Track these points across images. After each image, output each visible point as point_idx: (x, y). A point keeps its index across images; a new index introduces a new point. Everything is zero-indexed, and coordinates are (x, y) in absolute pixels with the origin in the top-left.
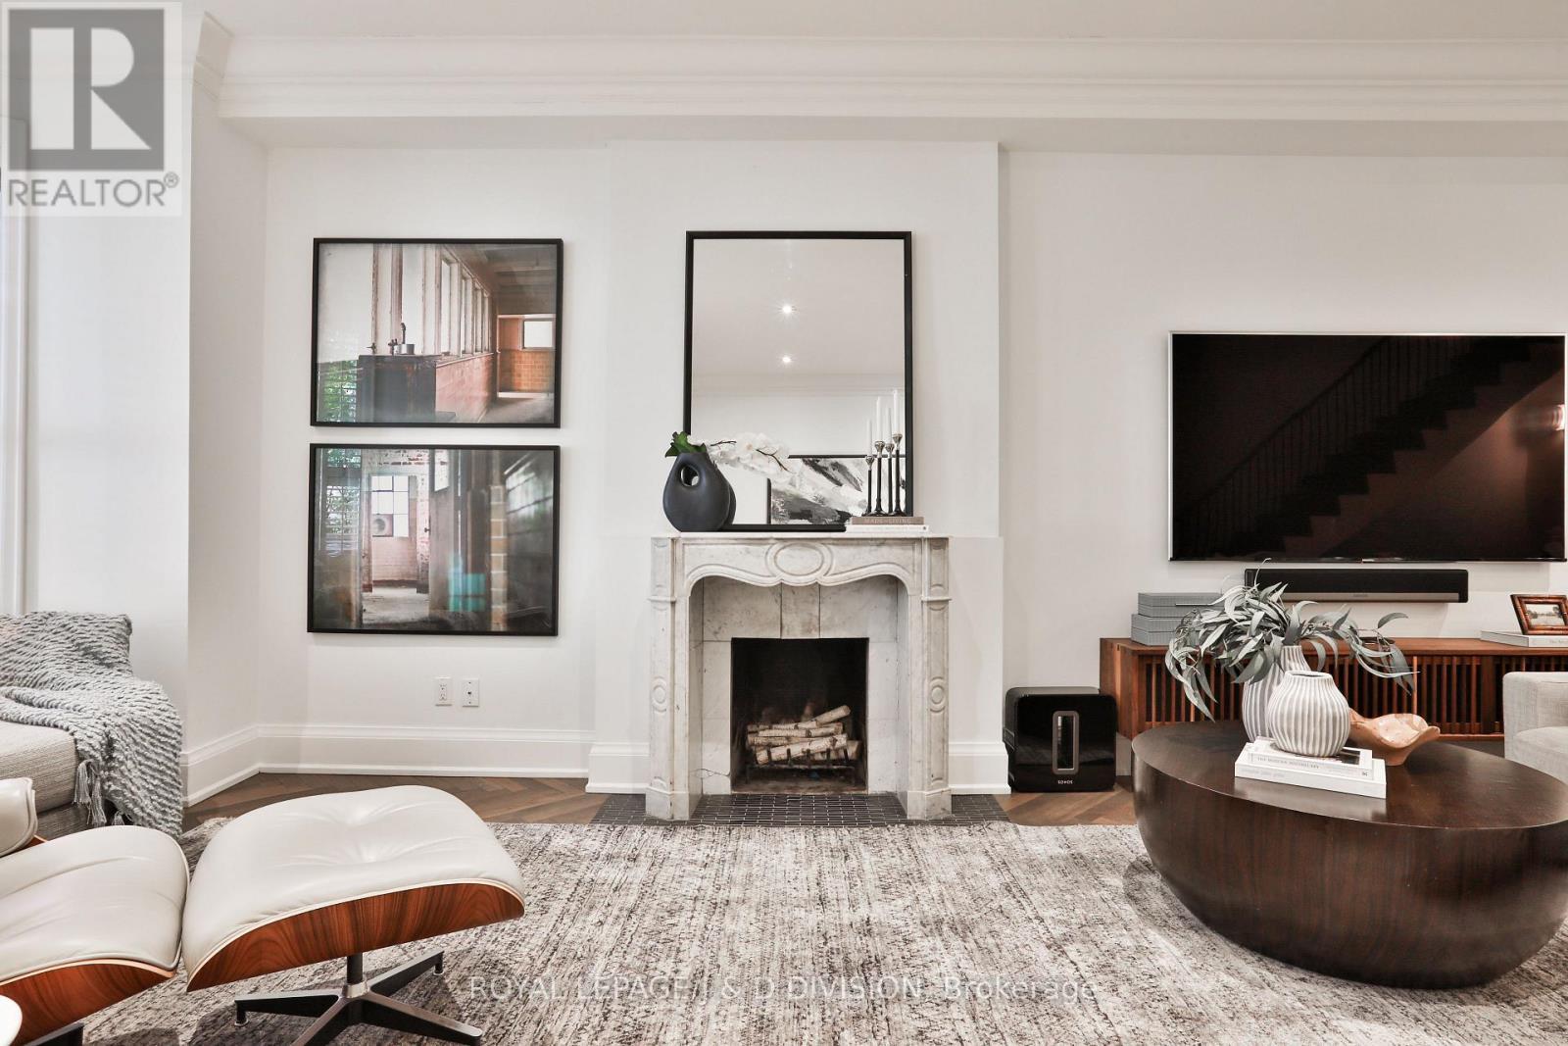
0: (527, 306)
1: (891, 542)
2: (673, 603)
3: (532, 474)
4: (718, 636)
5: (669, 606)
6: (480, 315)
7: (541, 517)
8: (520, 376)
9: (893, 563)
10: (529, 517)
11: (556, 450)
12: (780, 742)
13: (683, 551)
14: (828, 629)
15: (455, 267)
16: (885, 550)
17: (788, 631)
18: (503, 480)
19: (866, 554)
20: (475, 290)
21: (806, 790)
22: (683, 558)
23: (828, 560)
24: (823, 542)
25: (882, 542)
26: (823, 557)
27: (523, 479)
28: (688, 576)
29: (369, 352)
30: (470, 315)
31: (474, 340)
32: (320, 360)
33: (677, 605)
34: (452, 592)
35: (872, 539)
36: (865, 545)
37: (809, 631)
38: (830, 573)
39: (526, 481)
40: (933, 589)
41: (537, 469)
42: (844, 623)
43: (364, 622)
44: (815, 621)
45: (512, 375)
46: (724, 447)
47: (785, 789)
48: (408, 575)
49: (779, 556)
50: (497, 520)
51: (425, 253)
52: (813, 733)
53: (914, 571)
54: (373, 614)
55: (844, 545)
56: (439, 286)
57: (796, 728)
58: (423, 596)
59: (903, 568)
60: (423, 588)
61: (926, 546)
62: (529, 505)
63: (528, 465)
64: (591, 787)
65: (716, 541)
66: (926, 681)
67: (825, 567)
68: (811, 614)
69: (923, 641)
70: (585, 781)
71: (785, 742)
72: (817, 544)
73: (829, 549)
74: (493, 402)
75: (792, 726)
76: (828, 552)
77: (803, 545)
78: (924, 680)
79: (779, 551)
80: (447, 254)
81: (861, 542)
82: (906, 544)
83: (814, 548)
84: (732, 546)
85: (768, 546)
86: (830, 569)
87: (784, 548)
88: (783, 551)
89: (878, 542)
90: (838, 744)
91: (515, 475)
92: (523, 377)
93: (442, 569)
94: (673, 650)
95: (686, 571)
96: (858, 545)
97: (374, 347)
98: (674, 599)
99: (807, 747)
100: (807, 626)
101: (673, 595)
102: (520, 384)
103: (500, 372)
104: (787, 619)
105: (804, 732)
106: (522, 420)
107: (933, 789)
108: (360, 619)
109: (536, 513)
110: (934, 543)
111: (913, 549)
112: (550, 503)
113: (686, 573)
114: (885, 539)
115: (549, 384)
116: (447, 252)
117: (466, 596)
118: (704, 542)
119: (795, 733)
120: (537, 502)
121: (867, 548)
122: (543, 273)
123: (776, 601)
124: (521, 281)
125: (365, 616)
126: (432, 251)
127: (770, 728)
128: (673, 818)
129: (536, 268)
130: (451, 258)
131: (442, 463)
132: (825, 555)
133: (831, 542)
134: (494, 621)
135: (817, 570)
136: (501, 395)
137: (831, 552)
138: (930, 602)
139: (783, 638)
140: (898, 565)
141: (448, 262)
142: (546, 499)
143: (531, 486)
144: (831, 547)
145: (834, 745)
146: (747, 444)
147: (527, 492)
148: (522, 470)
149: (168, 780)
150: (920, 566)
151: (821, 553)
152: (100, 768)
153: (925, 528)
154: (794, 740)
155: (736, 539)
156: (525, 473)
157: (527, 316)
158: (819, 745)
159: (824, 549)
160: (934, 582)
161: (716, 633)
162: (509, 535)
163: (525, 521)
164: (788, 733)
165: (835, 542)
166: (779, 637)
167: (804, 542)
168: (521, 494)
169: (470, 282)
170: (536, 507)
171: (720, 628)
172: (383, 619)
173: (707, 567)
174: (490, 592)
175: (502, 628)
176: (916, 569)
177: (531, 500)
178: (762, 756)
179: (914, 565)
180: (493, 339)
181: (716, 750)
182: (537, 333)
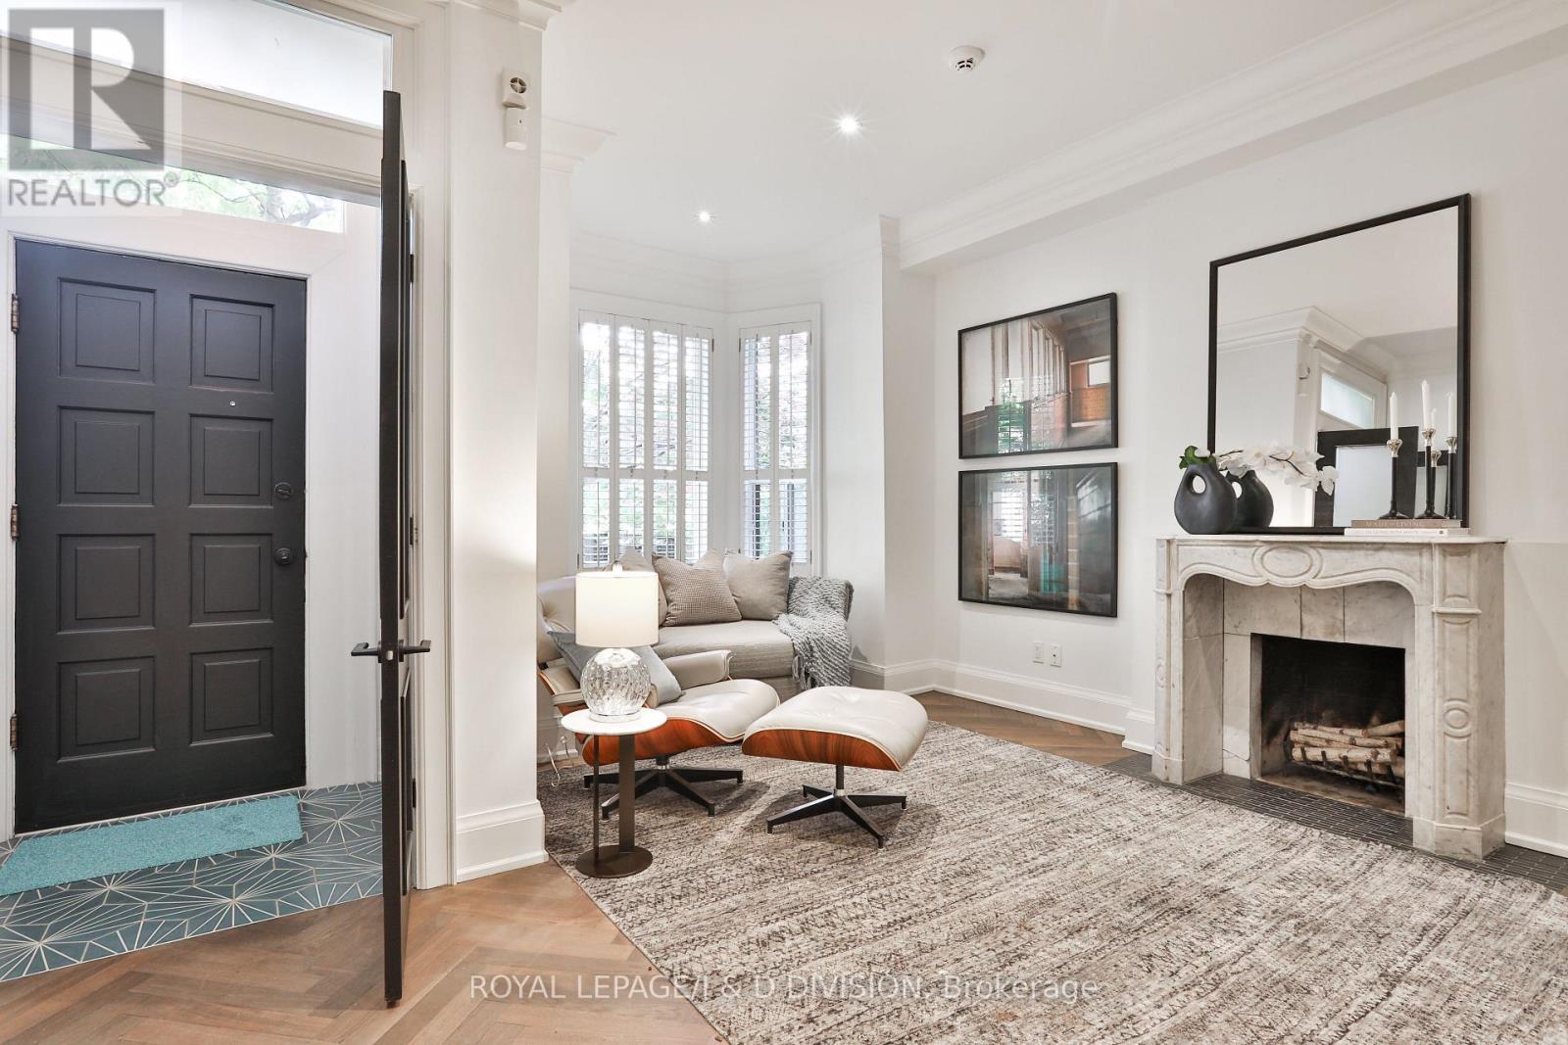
0: (1091, 353)
1: (1392, 546)
2: (1169, 596)
3: (1096, 487)
4: (1239, 630)
5: (1165, 597)
6: (1058, 368)
7: (1102, 519)
8: (1086, 408)
9: (1394, 569)
10: (1094, 520)
11: (1115, 467)
12: (1318, 743)
13: (1178, 550)
14: (1353, 634)
15: (1041, 331)
16: (1384, 555)
17: (1309, 633)
18: (1076, 493)
19: (1360, 559)
20: (1054, 346)
21: (1343, 797)
22: (1178, 557)
23: (1317, 563)
24: (1313, 545)
25: (1380, 546)
26: (1312, 560)
27: (1089, 490)
28: (1183, 571)
29: (990, 404)
30: (1051, 368)
31: (1055, 386)
32: (964, 414)
33: (1173, 598)
34: (1042, 578)
35: (1367, 543)
36: (1359, 549)
37: (1332, 634)
38: (1320, 576)
39: (1092, 492)
40: (1447, 600)
41: (1099, 483)
42: (1373, 630)
43: (990, 596)
44: (1339, 624)
45: (1081, 408)
46: (1234, 457)
47: (1318, 790)
48: (1015, 563)
49: (1265, 558)
50: (1072, 523)
51: (1022, 326)
52: (1358, 741)
53: (1421, 579)
54: (995, 591)
55: (1335, 548)
56: (1031, 349)
57: (1341, 732)
58: (1025, 580)
59: (1408, 575)
60: (1024, 574)
61: (1437, 553)
62: (1094, 511)
63: (1093, 479)
64: (1126, 743)
65: (1205, 543)
66: (1438, 701)
67: (1314, 571)
68: (1333, 617)
69: (1434, 655)
70: (1123, 737)
71: (1325, 744)
72: (1305, 548)
73: (1318, 553)
74: (1069, 431)
75: (1337, 730)
76: (1318, 556)
77: (1290, 548)
78: (1435, 698)
79: (1265, 553)
80: (1035, 323)
81: (1355, 546)
82: (1413, 550)
83: (1302, 551)
84: (1221, 548)
85: (1254, 549)
86: (1319, 572)
87: (1270, 550)
88: (1269, 553)
89: (1375, 546)
90: (1380, 758)
91: (1084, 487)
92: (1089, 409)
93: (1036, 562)
94: (1169, 635)
95: (1181, 568)
96: (1351, 549)
97: (993, 400)
98: (1169, 592)
99: (1344, 753)
100: (1331, 629)
101: (1169, 588)
102: (1087, 415)
103: (1072, 410)
104: (1307, 619)
105: (1348, 739)
106: (1089, 444)
107: (1448, 821)
108: (987, 593)
109: (1100, 517)
110: (1449, 549)
111: (1421, 555)
112: (1109, 509)
113: (1180, 570)
114: (1385, 543)
115: (1108, 412)
116: (1035, 321)
117: (1051, 581)
118: (1195, 543)
119: (1337, 737)
120: (1100, 509)
121: (1362, 553)
122: (1101, 324)
123: (1296, 601)
124: (1085, 333)
125: (990, 591)
126: (1026, 323)
127: (1315, 728)
128: (1168, 779)
129: (1097, 320)
130: (1038, 326)
131: (1035, 481)
132: (1314, 558)
133: (1321, 545)
134: (1070, 603)
135: (1306, 572)
136: (1074, 425)
137: (1321, 555)
138: (1441, 614)
139: (1304, 638)
140: (1401, 571)
141: (1036, 329)
142: (1106, 506)
143: (1095, 496)
144: (1321, 551)
145: (1375, 757)
146: (1256, 452)
147: (1092, 502)
148: (1088, 483)
149: (840, 674)
150: (1430, 575)
151: (1309, 555)
152: (805, 661)
153: (1441, 532)
154: (1335, 744)
155: (1224, 541)
156: (1091, 485)
157: (1091, 360)
158: (1359, 755)
159: (1312, 552)
160: (1449, 593)
161: (1236, 627)
162: (1080, 535)
163: (1092, 523)
164: (1331, 737)
165: (1325, 546)
166: (1299, 637)
167: (1291, 545)
168: (1089, 502)
169: (1051, 341)
170: (1098, 513)
171: (1240, 623)
172: (1000, 594)
173: (1198, 566)
174: (1067, 578)
175: (1075, 608)
176: (1425, 577)
177: (1096, 507)
178: (1297, 753)
179: (1421, 572)
180: (1067, 381)
181: (1236, 734)
182: (1098, 372)
